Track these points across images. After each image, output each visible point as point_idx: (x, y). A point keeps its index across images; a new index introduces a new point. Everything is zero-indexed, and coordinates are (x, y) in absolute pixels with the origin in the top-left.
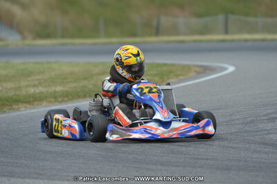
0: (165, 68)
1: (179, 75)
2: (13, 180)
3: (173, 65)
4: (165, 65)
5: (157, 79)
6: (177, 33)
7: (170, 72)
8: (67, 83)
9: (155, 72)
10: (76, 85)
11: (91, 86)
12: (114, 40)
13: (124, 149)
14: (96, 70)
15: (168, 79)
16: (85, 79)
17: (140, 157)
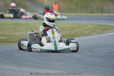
0: (104, 27)
1: (110, 30)
2: (40, 70)
3: (108, 25)
4: (104, 25)
5: (100, 31)
6: (110, 12)
7: (106, 28)
8: (64, 31)
9: (100, 28)
10: (67, 32)
11: (73, 33)
12: (84, 14)
13: (85, 59)
14: (76, 26)
15: (105, 31)
16: (71, 30)
17: (92, 63)
